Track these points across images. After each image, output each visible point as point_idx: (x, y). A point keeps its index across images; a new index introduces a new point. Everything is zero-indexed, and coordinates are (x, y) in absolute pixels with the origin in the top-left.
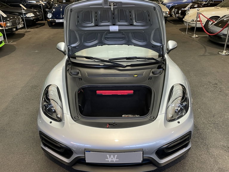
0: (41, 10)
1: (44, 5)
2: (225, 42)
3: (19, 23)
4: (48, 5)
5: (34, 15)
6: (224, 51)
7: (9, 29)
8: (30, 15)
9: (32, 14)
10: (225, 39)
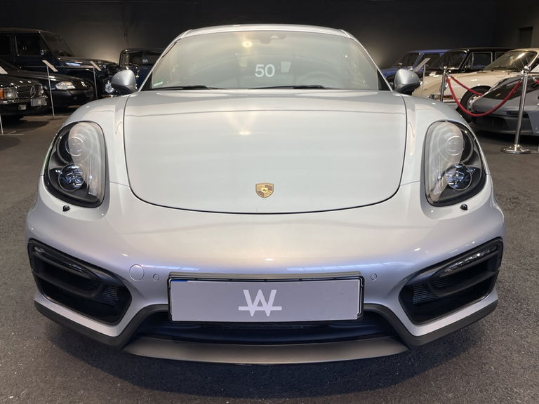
0: (92, 82)
1: (99, 70)
2: (515, 128)
3: (37, 96)
4: (109, 72)
5: (74, 87)
6: (516, 146)
7: (10, 105)
8: (66, 86)
9: (69, 84)
10: (517, 121)
